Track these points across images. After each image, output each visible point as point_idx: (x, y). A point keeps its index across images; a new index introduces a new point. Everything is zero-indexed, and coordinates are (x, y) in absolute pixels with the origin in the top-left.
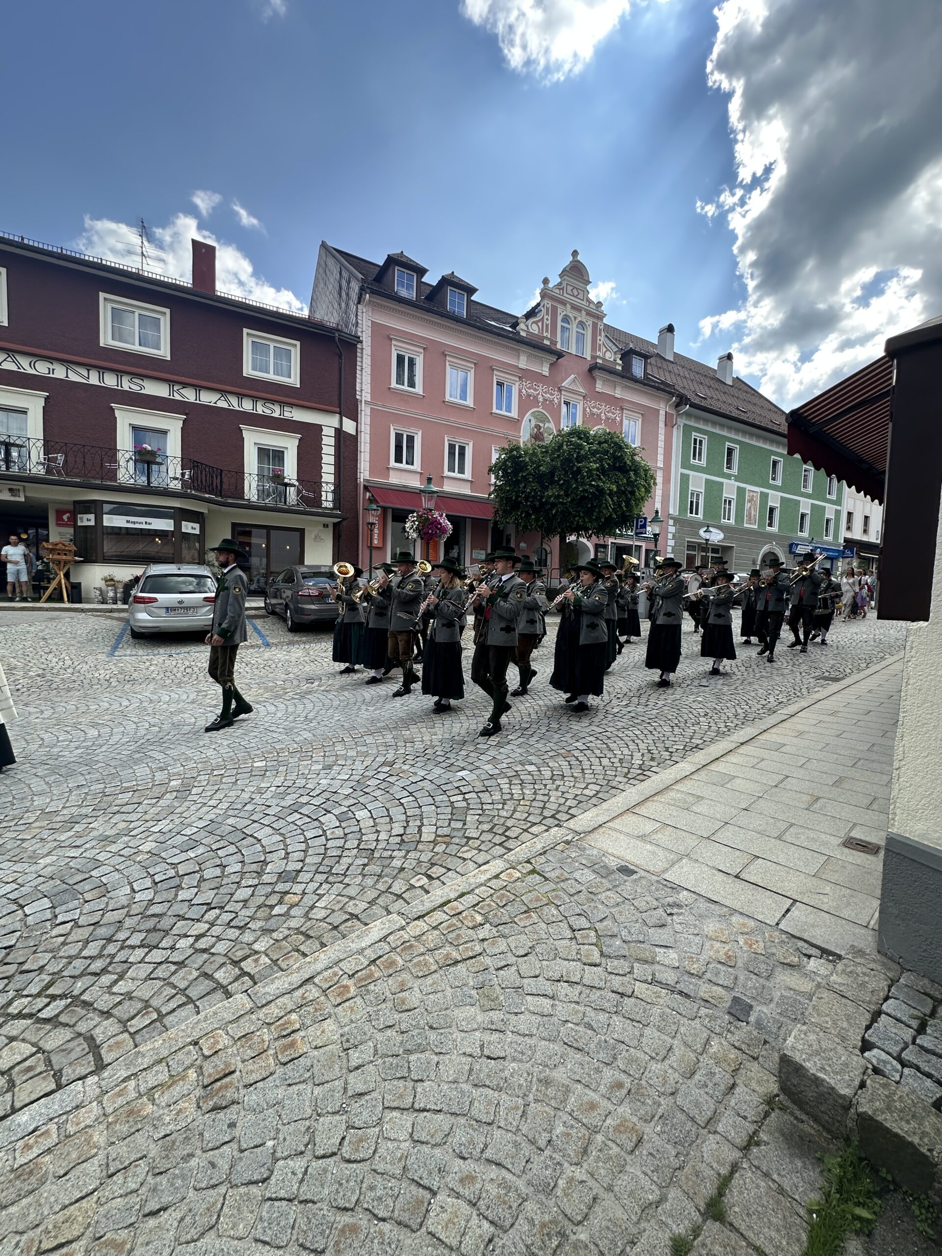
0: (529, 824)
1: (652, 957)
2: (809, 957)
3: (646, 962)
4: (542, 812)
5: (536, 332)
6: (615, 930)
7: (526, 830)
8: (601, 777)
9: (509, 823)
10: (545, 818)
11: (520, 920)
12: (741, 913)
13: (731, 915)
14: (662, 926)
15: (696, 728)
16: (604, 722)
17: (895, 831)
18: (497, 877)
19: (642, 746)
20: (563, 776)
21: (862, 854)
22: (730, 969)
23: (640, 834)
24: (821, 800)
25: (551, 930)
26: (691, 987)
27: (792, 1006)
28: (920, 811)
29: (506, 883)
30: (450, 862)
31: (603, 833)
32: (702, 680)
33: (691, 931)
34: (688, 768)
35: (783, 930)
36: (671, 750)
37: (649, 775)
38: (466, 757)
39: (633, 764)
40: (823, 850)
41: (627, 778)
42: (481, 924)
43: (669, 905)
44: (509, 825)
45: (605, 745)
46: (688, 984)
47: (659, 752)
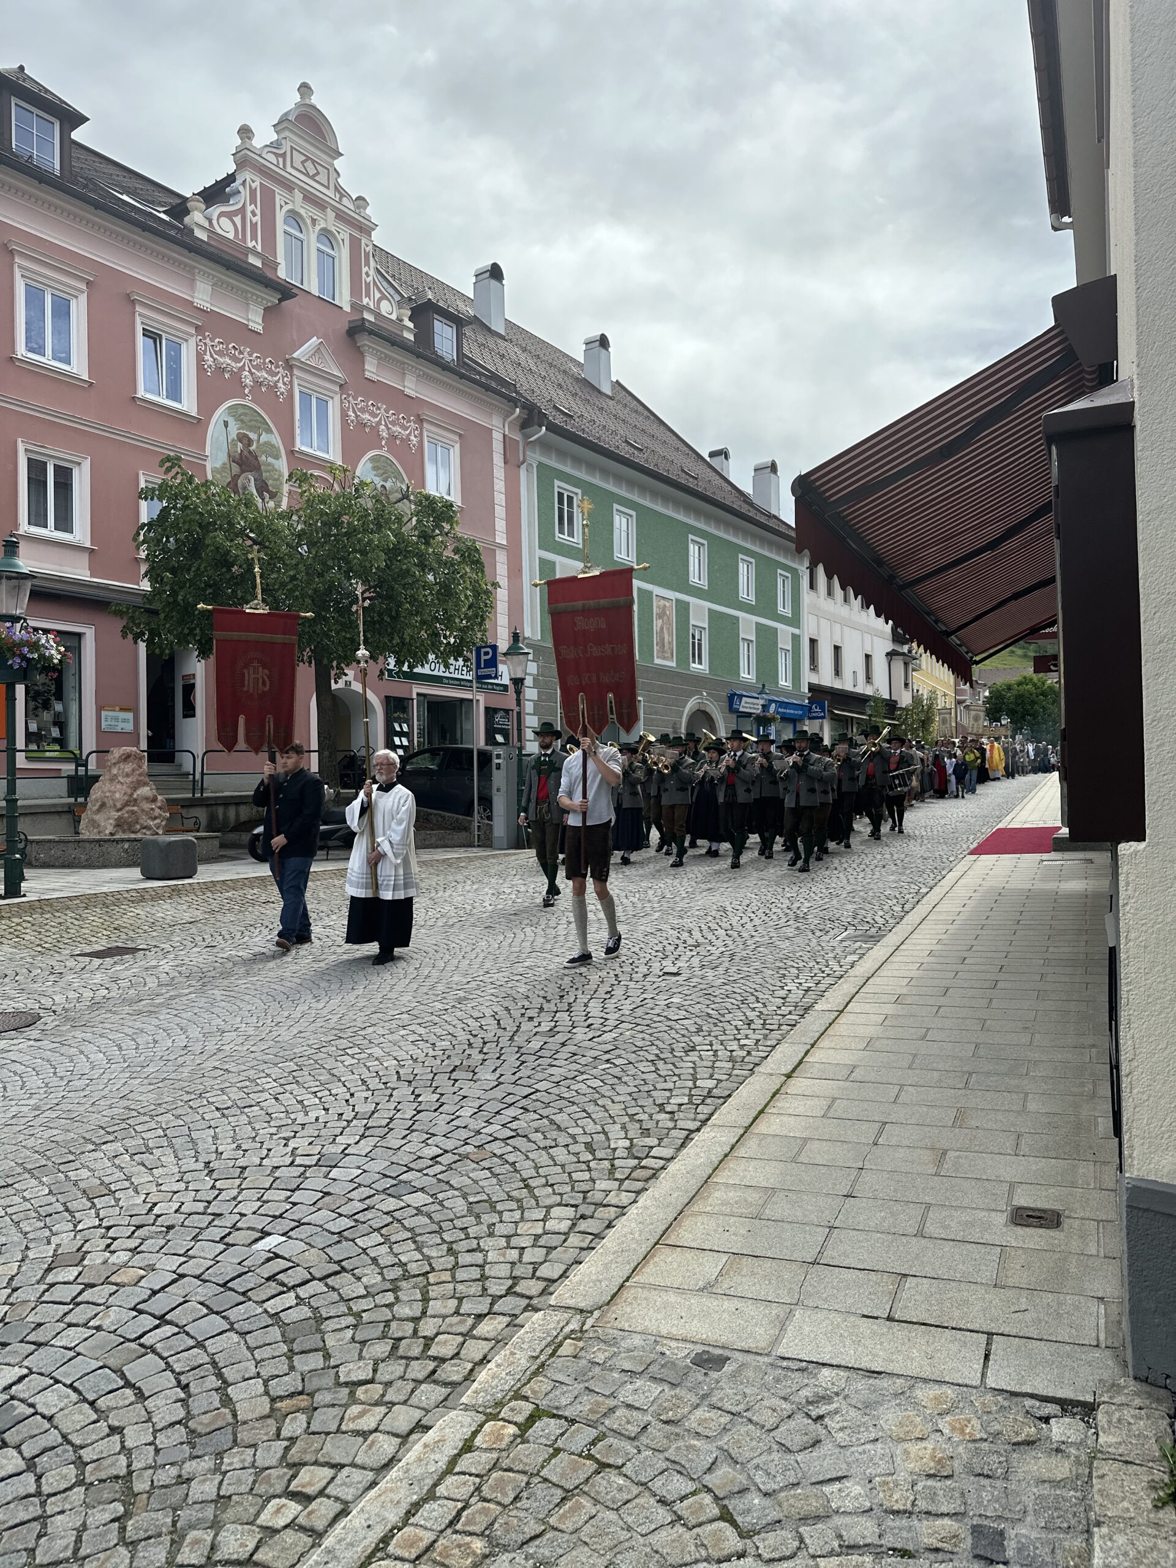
0: (470, 1321)
1: (824, 1507)
2: (1046, 1420)
3: (818, 1518)
4: (485, 1289)
5: (231, 236)
6: (742, 1479)
7: (467, 1335)
8: (568, 1188)
9: (428, 1328)
10: (495, 1299)
11: (562, 1518)
12: (926, 1381)
13: (911, 1387)
14: (817, 1442)
15: (693, 1056)
16: (524, 1072)
17: (1135, 1174)
18: (468, 1447)
19: (615, 1109)
20: (492, 1205)
21: (1041, 1231)
22: (948, 1482)
23: (701, 1284)
24: (951, 1154)
25: (630, 1520)
26: (905, 1534)
27: (1056, 1509)
28: (1166, 1136)
29: (495, 1455)
30: (335, 1449)
31: (635, 1298)
32: (664, 963)
33: (864, 1436)
34: (724, 1139)
35: (995, 1389)
36: (668, 1108)
37: (656, 1166)
38: (259, 1204)
39: (615, 1149)
40: (988, 1238)
41: (616, 1180)
42: (486, 1556)
43: (809, 1403)
44: (429, 1333)
45: (545, 1121)
46: (898, 1532)
47: (651, 1116)
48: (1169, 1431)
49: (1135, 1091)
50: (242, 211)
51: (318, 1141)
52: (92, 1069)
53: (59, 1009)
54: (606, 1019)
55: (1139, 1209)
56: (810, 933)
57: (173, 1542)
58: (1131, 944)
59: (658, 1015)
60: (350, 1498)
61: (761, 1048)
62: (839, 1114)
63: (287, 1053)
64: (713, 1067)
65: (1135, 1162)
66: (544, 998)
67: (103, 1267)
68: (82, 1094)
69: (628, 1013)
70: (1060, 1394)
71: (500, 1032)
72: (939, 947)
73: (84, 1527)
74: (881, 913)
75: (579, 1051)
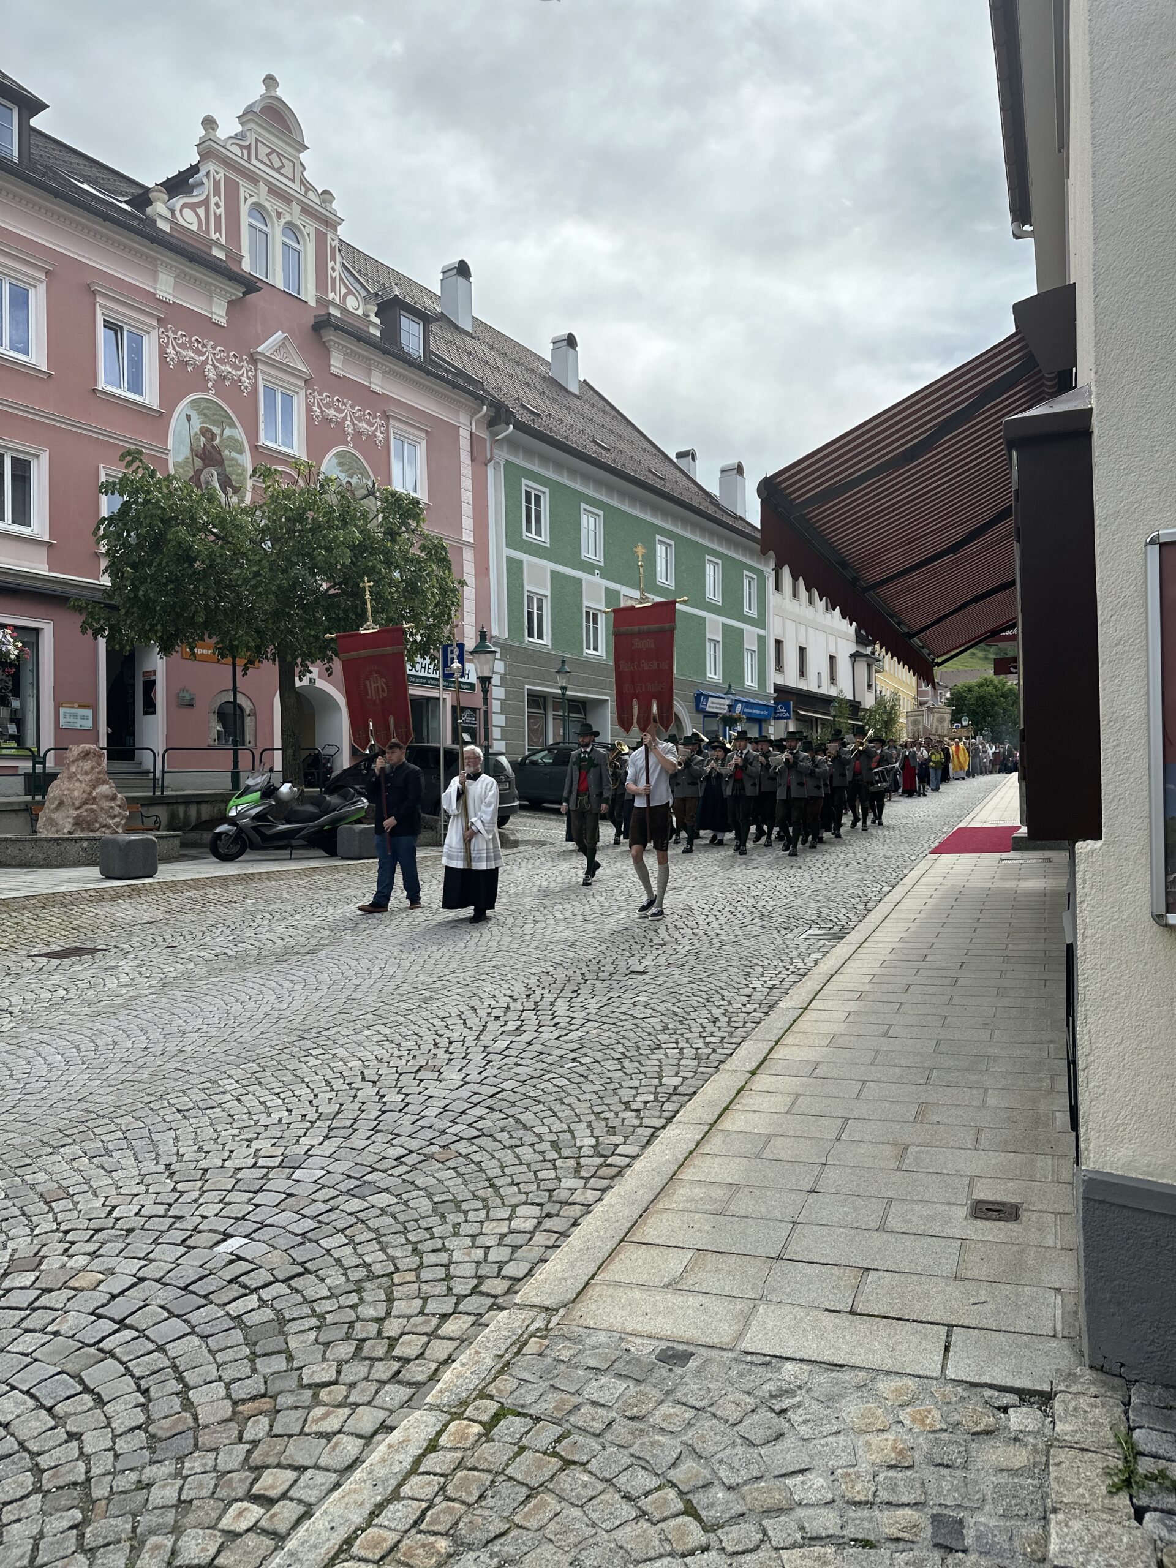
0: (435, 1321)
1: (787, 1499)
2: (1005, 1409)
3: (781, 1511)
4: (449, 1289)
5: (194, 227)
6: (706, 1473)
7: (432, 1335)
8: (533, 1187)
9: (392, 1328)
10: (461, 1298)
11: (527, 1516)
12: (887, 1373)
13: (873, 1380)
14: (780, 1436)
15: (659, 1055)
16: (491, 1071)
17: (1091, 1166)
18: (432, 1447)
19: (581, 1108)
20: (458, 1205)
21: (1001, 1224)
22: (909, 1473)
23: (666, 1280)
24: (913, 1149)
25: (594, 1516)
26: (866, 1525)
27: (1014, 1497)
28: (1121, 1129)
29: (459, 1454)
30: (297, 1452)
31: (600, 1296)
32: (631, 962)
33: (827, 1429)
34: (689, 1136)
35: (954, 1380)
36: (634, 1106)
37: (622, 1164)
38: (221, 1206)
39: (580, 1148)
40: (948, 1231)
41: (582, 1178)
42: (450, 1556)
43: (772, 1397)
44: (393, 1334)
45: (510, 1119)
46: (860, 1523)
47: (617, 1114)
48: (1124, 1418)
49: (1091, 1086)
50: (206, 203)
51: (281, 1142)
52: (50, 1071)
53: (16, 1011)
54: (573, 1018)
55: (1096, 1201)
56: (775, 932)
57: (132, 1548)
58: (1088, 940)
59: (625, 1013)
60: (313, 1500)
61: (726, 1045)
62: (802, 1110)
63: (249, 1054)
64: (678, 1065)
65: (1091, 1155)
66: (511, 997)
67: (61, 1272)
68: (39, 1096)
69: (594, 1011)
70: (1018, 1384)
71: (466, 1032)
72: (900, 945)
73: (41, 1535)
74: (844, 911)
75: (545, 1050)
